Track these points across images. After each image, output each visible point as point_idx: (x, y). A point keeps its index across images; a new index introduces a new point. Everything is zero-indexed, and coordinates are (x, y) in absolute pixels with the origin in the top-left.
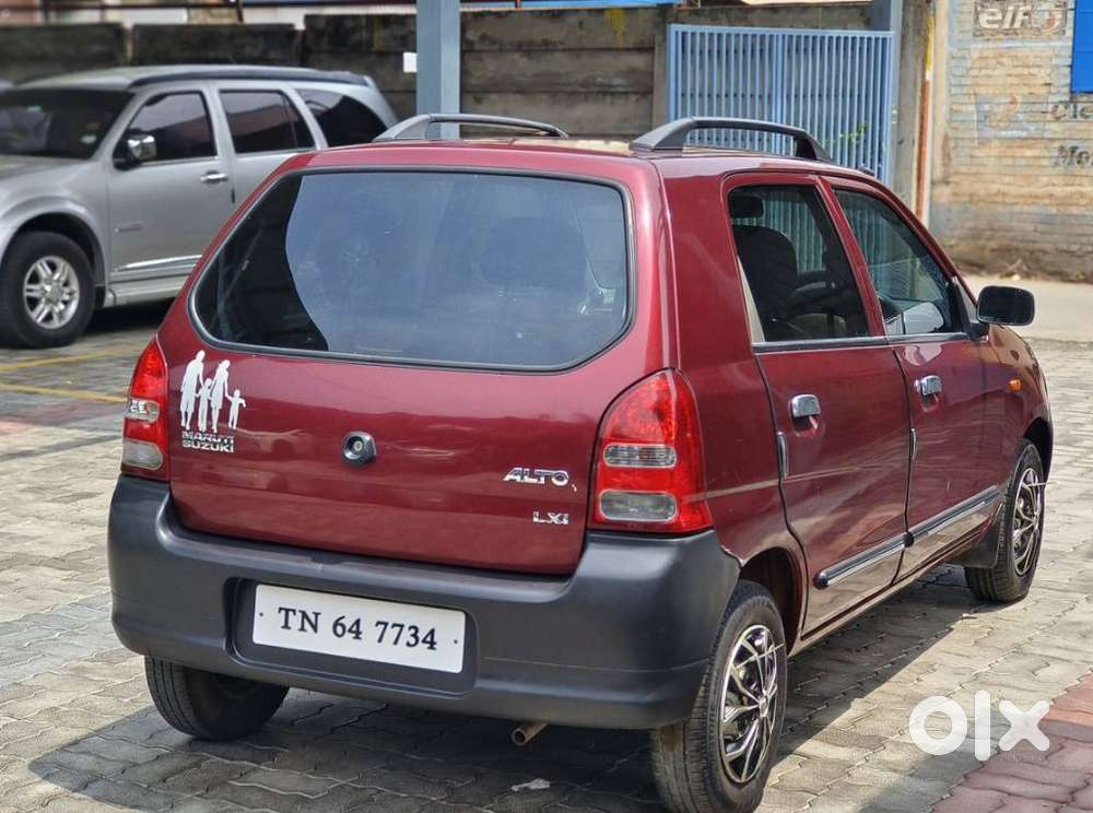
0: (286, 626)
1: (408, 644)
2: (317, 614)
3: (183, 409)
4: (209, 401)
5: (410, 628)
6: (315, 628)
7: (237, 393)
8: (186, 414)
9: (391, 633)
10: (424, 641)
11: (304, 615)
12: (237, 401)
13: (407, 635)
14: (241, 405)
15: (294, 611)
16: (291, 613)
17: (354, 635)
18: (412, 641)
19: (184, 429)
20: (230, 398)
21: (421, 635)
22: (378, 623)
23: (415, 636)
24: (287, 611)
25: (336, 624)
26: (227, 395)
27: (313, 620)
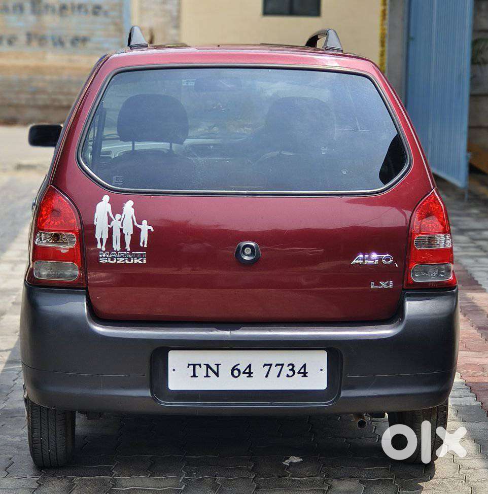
0: (194, 376)
1: (288, 376)
2: (218, 365)
3: (98, 236)
4: (121, 230)
5: (288, 365)
6: (217, 374)
7: (145, 222)
8: (101, 240)
9: (275, 370)
10: (299, 373)
11: (208, 366)
12: (145, 228)
13: (286, 370)
14: (149, 231)
15: (200, 365)
16: (197, 367)
17: (248, 375)
18: (291, 373)
19: (101, 250)
20: (139, 226)
21: (297, 369)
22: (265, 365)
23: (292, 370)
24: (194, 365)
25: (233, 370)
26: (136, 224)
27: (215, 369)
